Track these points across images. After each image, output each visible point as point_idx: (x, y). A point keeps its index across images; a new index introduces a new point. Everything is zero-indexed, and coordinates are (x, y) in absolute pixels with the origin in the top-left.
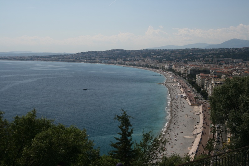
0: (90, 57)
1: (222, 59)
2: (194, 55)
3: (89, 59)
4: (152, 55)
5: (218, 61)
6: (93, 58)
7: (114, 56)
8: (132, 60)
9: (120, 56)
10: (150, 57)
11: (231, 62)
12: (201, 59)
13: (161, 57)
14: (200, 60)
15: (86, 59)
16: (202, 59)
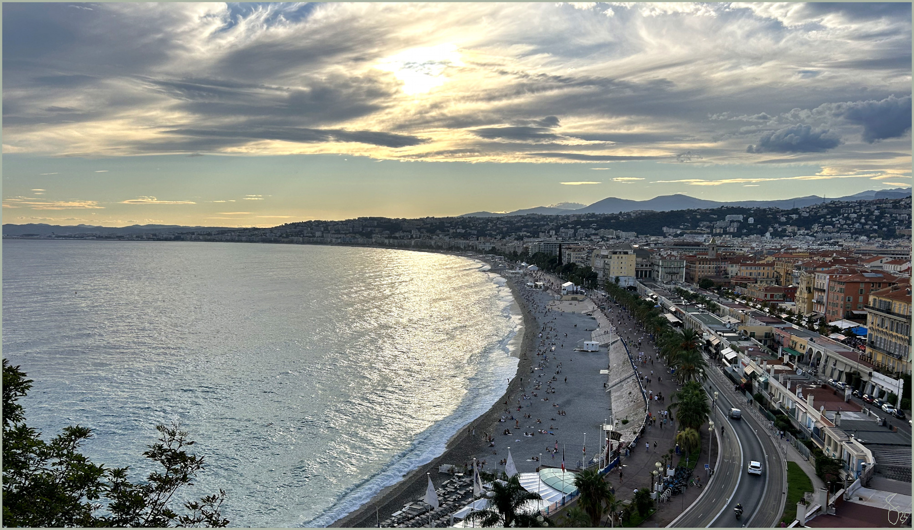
0: (311, 233)
1: (594, 232)
2: (535, 225)
3: (310, 237)
4: (449, 227)
5: (587, 236)
6: (318, 234)
7: (364, 231)
8: (403, 236)
9: (377, 230)
10: (443, 231)
11: (612, 238)
12: (551, 232)
13: (466, 231)
14: (551, 234)
15: (304, 236)
16: (554, 232)
